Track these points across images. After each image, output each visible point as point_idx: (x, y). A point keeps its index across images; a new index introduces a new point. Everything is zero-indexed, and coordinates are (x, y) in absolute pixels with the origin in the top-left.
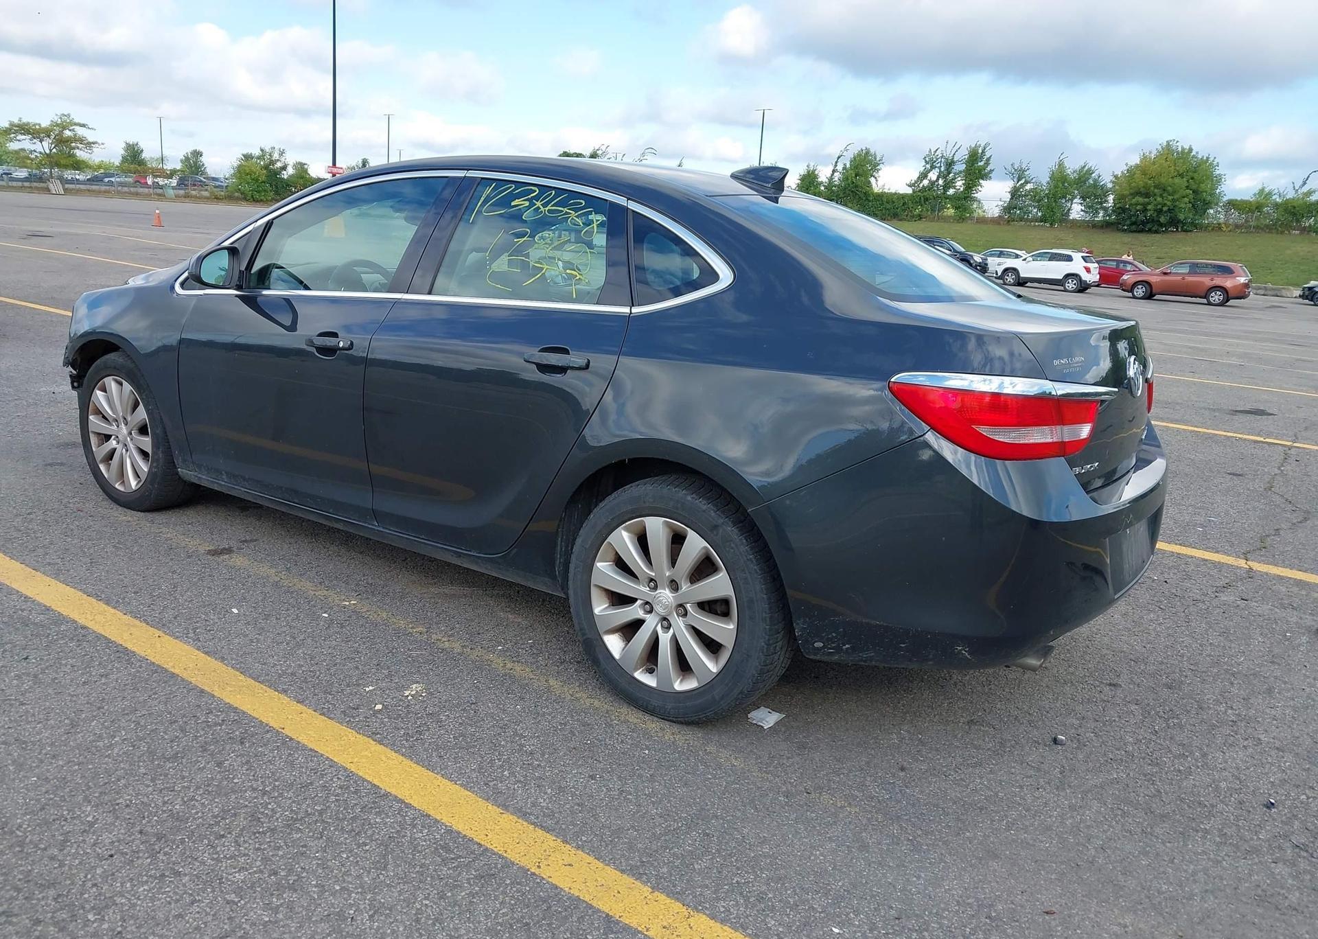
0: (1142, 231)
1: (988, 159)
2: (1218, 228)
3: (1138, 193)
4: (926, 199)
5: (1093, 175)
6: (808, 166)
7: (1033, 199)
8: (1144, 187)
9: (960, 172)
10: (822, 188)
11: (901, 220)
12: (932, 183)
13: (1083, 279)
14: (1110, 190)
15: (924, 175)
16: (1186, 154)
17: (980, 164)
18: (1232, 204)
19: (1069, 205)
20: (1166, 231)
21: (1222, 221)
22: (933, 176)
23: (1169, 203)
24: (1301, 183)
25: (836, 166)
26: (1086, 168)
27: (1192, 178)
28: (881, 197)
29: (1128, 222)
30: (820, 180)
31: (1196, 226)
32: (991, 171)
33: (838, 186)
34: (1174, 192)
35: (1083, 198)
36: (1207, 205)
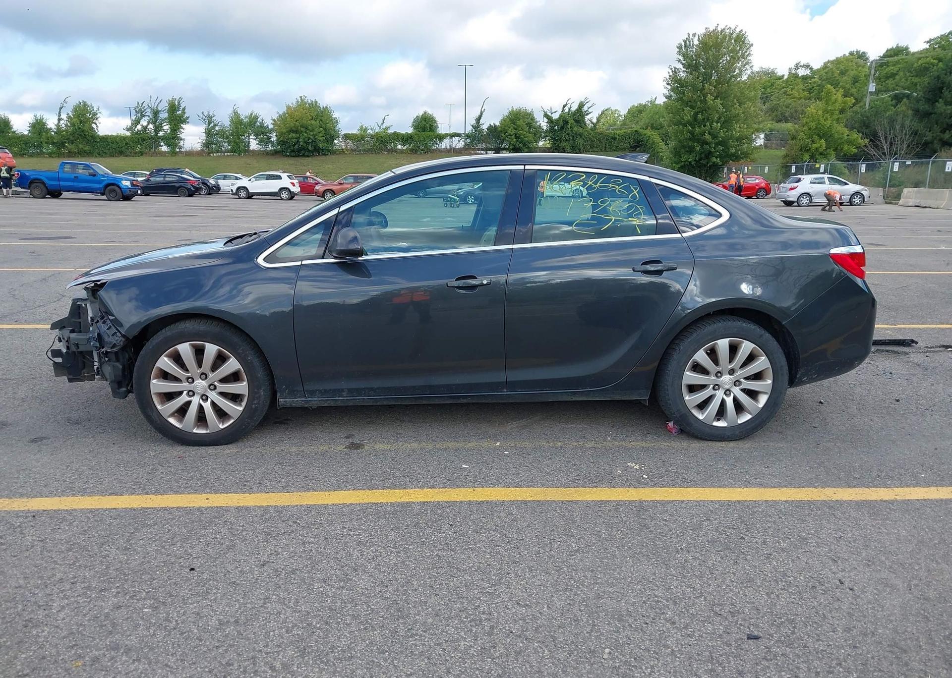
0: (299, 156)
1: (184, 109)
2: (342, 152)
3: (291, 131)
4: (144, 140)
5: (259, 120)
6: (35, 116)
7: (223, 136)
8: (294, 127)
9: (165, 119)
10: (53, 133)
11: (126, 156)
12: (145, 128)
13: (292, 190)
14: (272, 129)
15: (137, 122)
16: (314, 105)
17: (178, 113)
18: (347, 137)
19: (247, 139)
20: (313, 155)
21: (343, 147)
22: (144, 122)
23: (312, 137)
24: (381, 122)
25: (60, 115)
26: (253, 115)
27: (321, 121)
28: (105, 139)
29: (289, 151)
30: (48, 127)
31: (329, 151)
32: (188, 118)
33: (66, 131)
34: (313, 130)
35: (256, 135)
36: (333, 138)
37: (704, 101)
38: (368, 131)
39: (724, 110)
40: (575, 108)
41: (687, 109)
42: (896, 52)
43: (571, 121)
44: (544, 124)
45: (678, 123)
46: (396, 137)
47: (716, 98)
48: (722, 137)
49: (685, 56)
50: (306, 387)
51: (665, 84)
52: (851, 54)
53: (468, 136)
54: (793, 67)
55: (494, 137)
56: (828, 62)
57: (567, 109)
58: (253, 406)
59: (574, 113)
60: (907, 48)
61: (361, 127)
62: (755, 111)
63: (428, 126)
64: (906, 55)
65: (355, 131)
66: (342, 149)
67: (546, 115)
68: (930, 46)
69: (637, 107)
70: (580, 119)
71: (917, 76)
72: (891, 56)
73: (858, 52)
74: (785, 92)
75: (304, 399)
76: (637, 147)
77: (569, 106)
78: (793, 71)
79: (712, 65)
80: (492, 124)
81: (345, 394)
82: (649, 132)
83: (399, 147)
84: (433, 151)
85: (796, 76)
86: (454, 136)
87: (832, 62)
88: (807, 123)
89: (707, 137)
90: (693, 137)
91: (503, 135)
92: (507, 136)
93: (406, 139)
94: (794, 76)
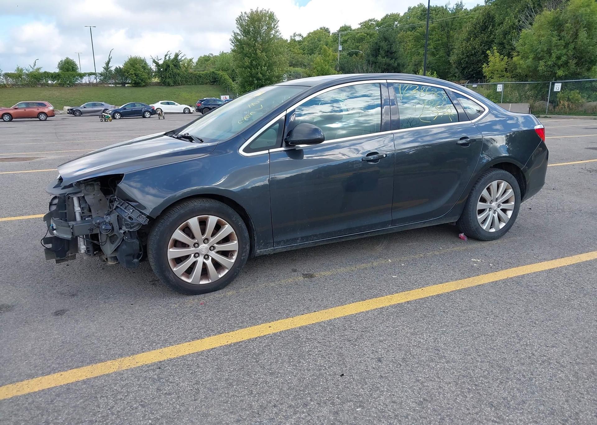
37: (256, 54)
38: (24, 71)
39: (268, 59)
40: (172, 57)
41: (246, 59)
42: (345, 29)
43: (171, 66)
44: (153, 67)
45: (242, 67)
46: (47, 75)
47: (262, 52)
48: (268, 76)
49: (241, 25)
50: (275, 240)
51: (230, 42)
52: (321, 29)
53: (101, 74)
54: (293, 35)
55: (120, 75)
56: (310, 33)
57: (167, 58)
58: (242, 258)
59: (173, 61)
60: (350, 27)
61: (18, 68)
62: (284, 60)
63: (71, 67)
64: (350, 30)
65: (12, 71)
66: (5, 84)
67: (154, 61)
68: (361, 26)
69: (203, 57)
70: (177, 64)
71: (357, 42)
72: (343, 31)
73: (324, 28)
74: (290, 50)
75: (272, 248)
76: (214, 82)
77: (168, 55)
78: (293, 38)
79: (257, 32)
80: (118, 67)
81: (298, 241)
82: (220, 73)
83: (50, 82)
84: (76, 85)
85: (295, 41)
86: (91, 75)
87: (312, 33)
88: (316, 67)
89: (260, 75)
90: (252, 76)
91: (126, 74)
92: (129, 75)
93: (54, 76)
94: (293, 41)
